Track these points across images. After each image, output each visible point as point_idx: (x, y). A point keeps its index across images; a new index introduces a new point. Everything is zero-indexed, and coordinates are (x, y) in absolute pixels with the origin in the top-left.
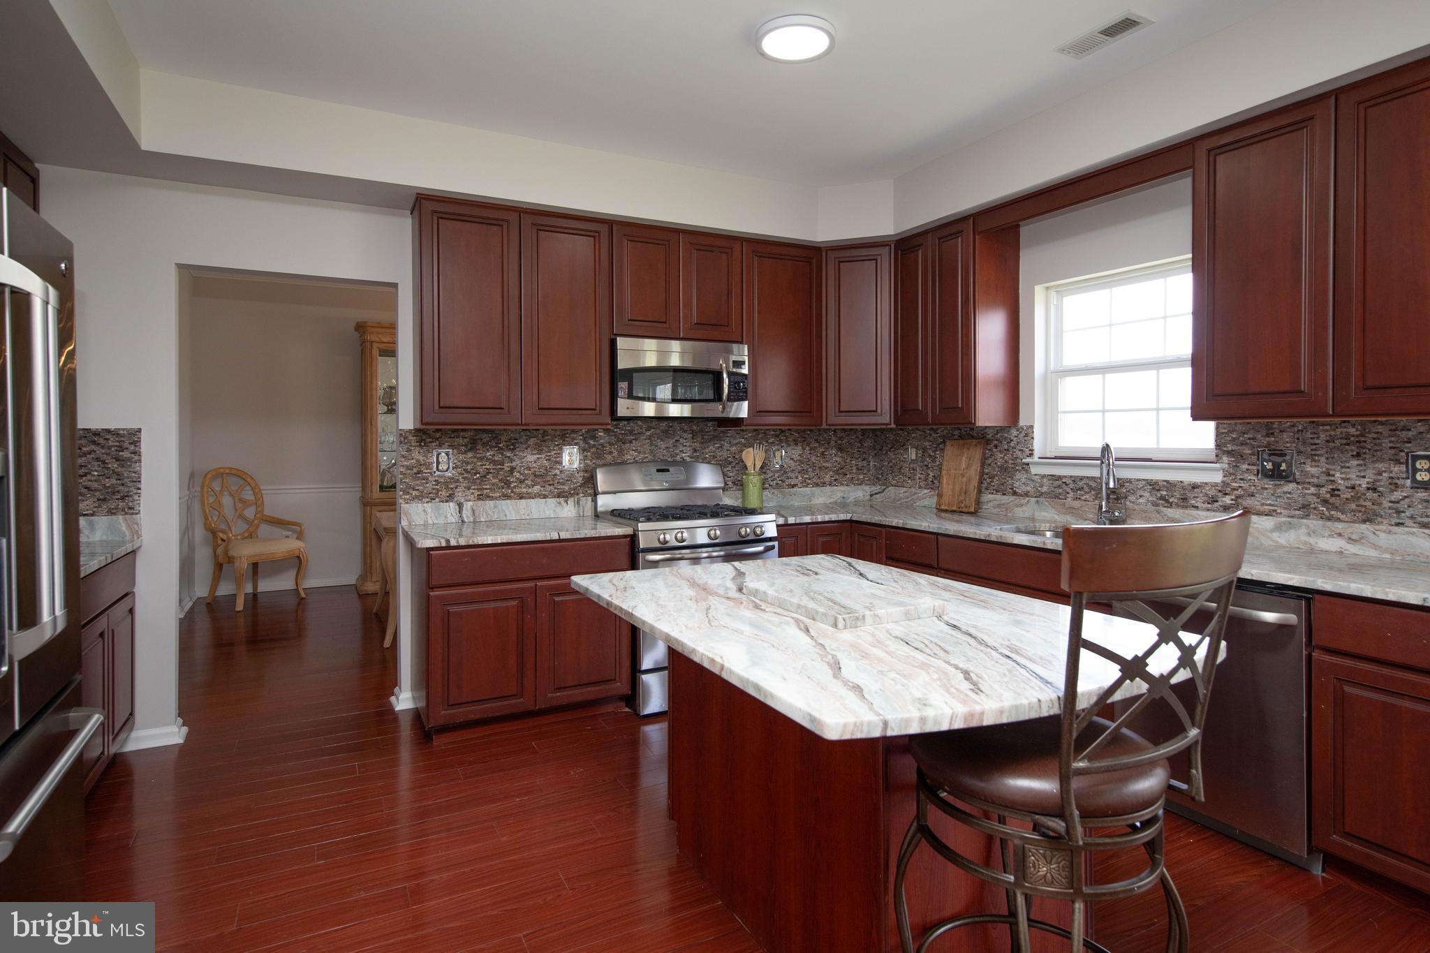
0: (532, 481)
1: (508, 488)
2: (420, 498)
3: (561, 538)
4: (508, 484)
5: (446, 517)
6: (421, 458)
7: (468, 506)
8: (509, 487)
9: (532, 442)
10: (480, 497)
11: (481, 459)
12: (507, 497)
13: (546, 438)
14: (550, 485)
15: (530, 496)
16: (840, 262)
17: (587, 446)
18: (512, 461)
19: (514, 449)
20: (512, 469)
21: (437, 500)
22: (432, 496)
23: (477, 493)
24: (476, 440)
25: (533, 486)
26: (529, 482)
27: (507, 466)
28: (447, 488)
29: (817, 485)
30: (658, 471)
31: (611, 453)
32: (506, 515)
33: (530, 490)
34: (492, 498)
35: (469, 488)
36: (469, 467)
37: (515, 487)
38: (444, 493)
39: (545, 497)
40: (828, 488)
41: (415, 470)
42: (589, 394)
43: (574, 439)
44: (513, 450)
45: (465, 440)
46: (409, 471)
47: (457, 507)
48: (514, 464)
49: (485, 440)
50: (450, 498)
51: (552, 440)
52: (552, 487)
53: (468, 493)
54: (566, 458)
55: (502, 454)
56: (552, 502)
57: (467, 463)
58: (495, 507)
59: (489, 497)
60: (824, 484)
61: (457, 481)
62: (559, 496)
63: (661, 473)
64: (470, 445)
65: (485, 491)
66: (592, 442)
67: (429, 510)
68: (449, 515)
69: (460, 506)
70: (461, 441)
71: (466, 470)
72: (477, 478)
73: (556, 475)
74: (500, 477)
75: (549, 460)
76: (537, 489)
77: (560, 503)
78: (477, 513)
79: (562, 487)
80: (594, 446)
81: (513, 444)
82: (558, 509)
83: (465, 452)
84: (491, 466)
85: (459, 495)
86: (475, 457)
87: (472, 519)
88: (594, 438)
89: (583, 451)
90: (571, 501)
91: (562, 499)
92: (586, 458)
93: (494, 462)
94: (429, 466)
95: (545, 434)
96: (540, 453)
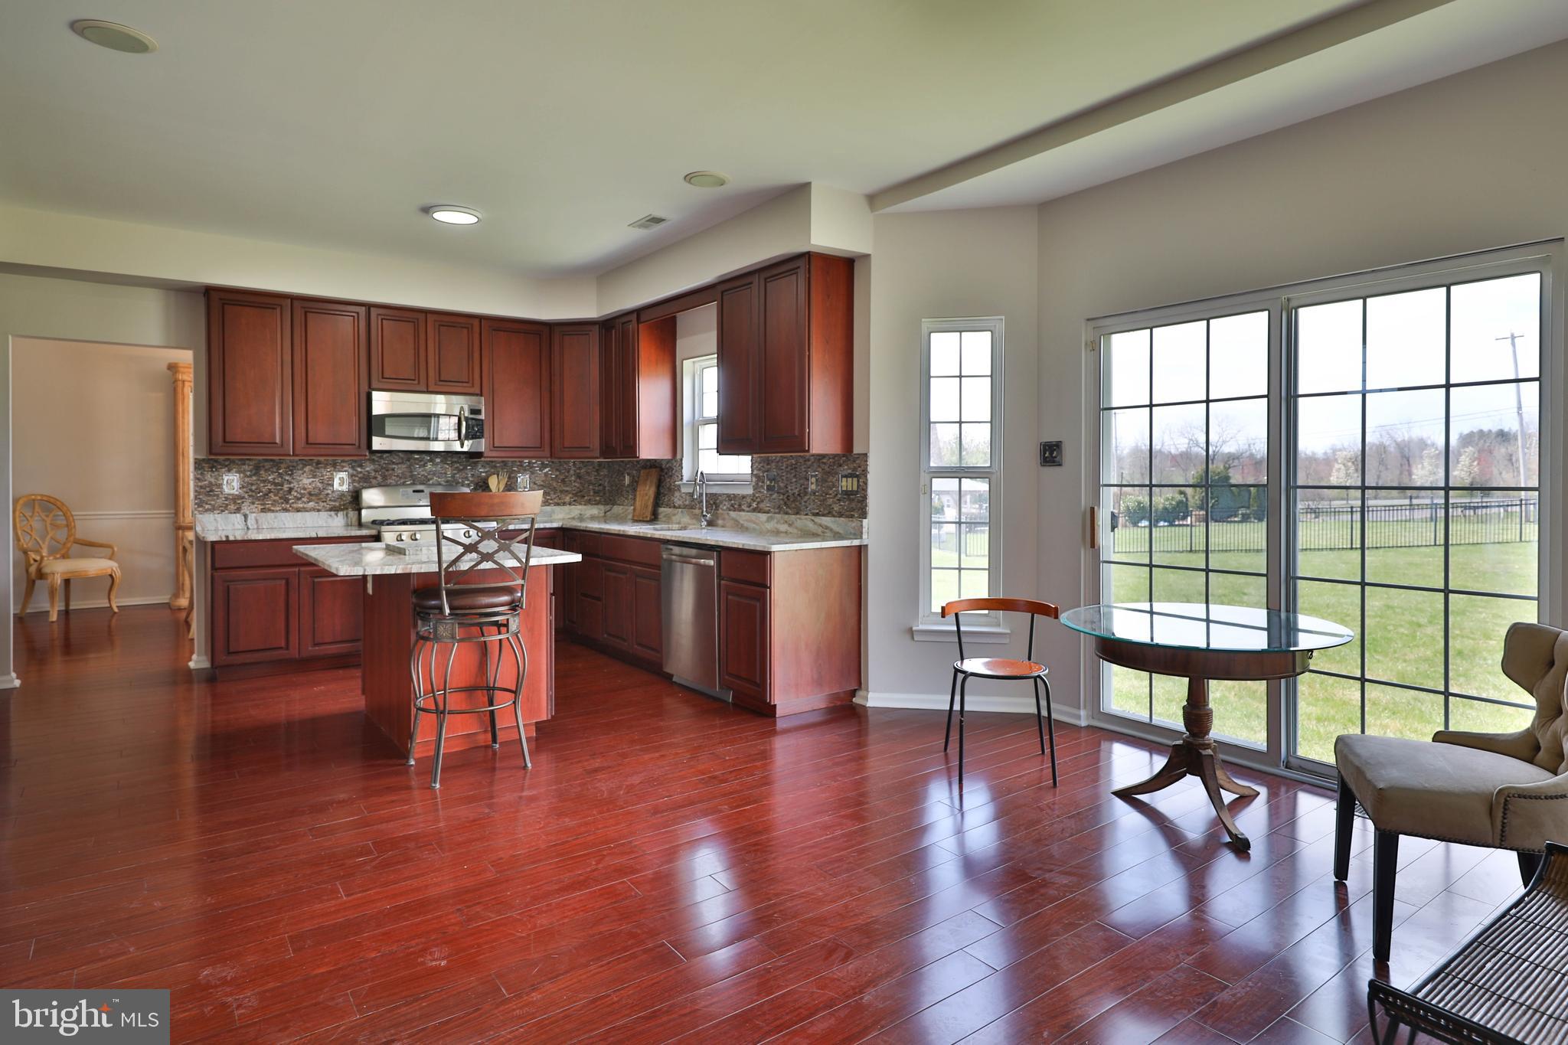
0: (308, 498)
1: (286, 501)
2: (213, 509)
3: (319, 536)
4: (287, 501)
5: (234, 525)
6: (213, 480)
7: (251, 518)
8: (287, 503)
9: (307, 469)
10: (263, 510)
11: (264, 481)
12: (286, 510)
13: (320, 466)
14: (323, 502)
15: (305, 510)
16: (563, 335)
17: (355, 473)
18: (290, 483)
19: (292, 474)
20: (291, 490)
21: (226, 512)
22: (223, 509)
23: (260, 507)
24: (260, 467)
25: (308, 502)
26: (305, 499)
27: (286, 487)
28: (235, 503)
29: (558, 504)
30: (414, 491)
31: (375, 478)
32: (284, 524)
33: (305, 506)
34: (273, 511)
35: (253, 503)
36: (254, 488)
37: (293, 503)
38: (232, 507)
39: (319, 511)
40: (567, 507)
41: (208, 489)
42: (350, 431)
43: (343, 467)
44: (290, 475)
45: (251, 467)
46: (202, 490)
47: (243, 517)
48: (292, 485)
49: (267, 467)
50: (238, 510)
51: (325, 468)
52: (325, 504)
53: (252, 506)
54: (337, 482)
55: (282, 478)
56: (324, 514)
57: (252, 484)
58: (276, 517)
59: (270, 510)
60: (564, 504)
61: (243, 498)
62: (331, 510)
63: (416, 494)
64: (254, 472)
65: (267, 506)
66: (359, 469)
67: (219, 519)
68: (236, 523)
69: (246, 516)
70: (246, 467)
71: (251, 490)
72: (260, 496)
73: (328, 494)
74: (280, 495)
75: (322, 483)
76: (311, 504)
77: (331, 516)
78: (260, 523)
79: (333, 503)
80: (361, 472)
81: (291, 470)
82: (330, 520)
83: (250, 476)
84: (273, 487)
85: (245, 509)
86: (258, 480)
87: (255, 527)
88: (361, 466)
89: (351, 476)
90: (340, 514)
91: (333, 513)
92: (354, 481)
93: (276, 484)
94: (220, 486)
95: (318, 463)
96: (314, 477)
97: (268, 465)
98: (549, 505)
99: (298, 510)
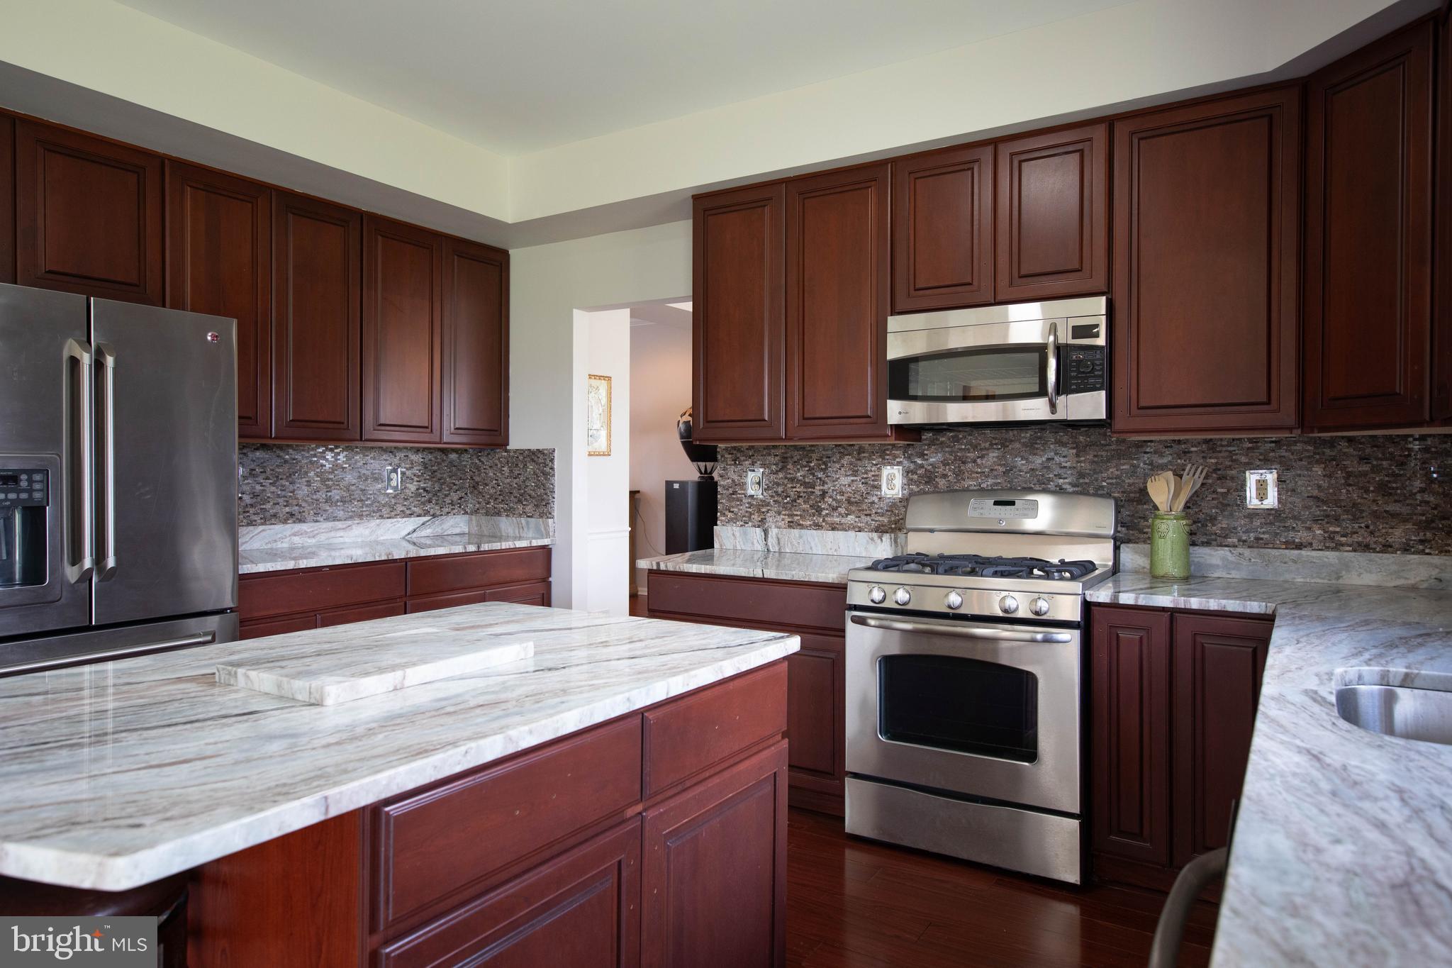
0: (846, 509)
2: (734, 520)
4: (819, 510)
5: (753, 544)
6: (736, 478)
7: (773, 532)
8: (820, 514)
9: (846, 461)
10: (791, 525)
11: (792, 480)
12: (818, 526)
13: (863, 455)
14: (866, 515)
15: (841, 527)
17: (912, 466)
18: (824, 483)
19: (826, 468)
20: (824, 493)
21: (750, 524)
22: (745, 520)
23: (787, 519)
24: (787, 458)
25: (847, 515)
26: (842, 510)
27: (818, 489)
28: (759, 511)
30: (996, 503)
31: (945, 476)
32: (811, 548)
33: (843, 521)
34: (802, 527)
35: (779, 513)
36: (780, 489)
37: (827, 514)
38: (756, 517)
39: (858, 530)
41: (731, 491)
42: (865, 394)
43: (895, 457)
44: (824, 470)
45: (777, 458)
46: (724, 492)
47: (763, 533)
48: (826, 487)
49: (795, 459)
50: (760, 524)
51: (870, 459)
52: (868, 518)
53: (779, 518)
54: (899, 481)
55: (814, 475)
56: (863, 537)
57: (778, 484)
58: (801, 537)
59: (798, 525)
61: (768, 504)
62: (877, 530)
63: (1000, 507)
64: (781, 464)
65: (796, 518)
66: (919, 461)
67: (737, 534)
68: (755, 541)
69: (766, 532)
70: (771, 459)
71: (776, 492)
72: (787, 503)
73: (873, 503)
74: (811, 502)
75: (866, 483)
76: (850, 519)
77: (872, 539)
78: (782, 543)
79: (881, 519)
80: (922, 466)
81: (825, 463)
82: (871, 547)
83: (776, 473)
84: (801, 489)
85: (769, 521)
86: (786, 478)
87: (777, 549)
88: (922, 455)
89: (907, 472)
90: (886, 537)
91: (875, 535)
92: (910, 482)
93: (805, 484)
94: (743, 485)
95: (861, 450)
96: (855, 473)
97: (797, 456)
98: (1338, 547)
99: (833, 528)
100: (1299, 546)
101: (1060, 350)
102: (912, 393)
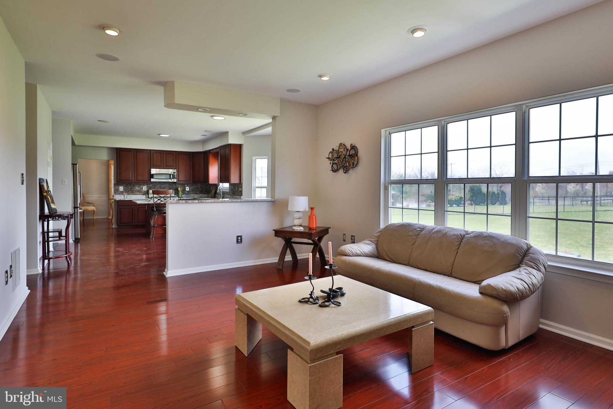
1: (132, 192)
2: (117, 194)
5: (122, 197)
6: (117, 188)
7: (126, 196)
9: (137, 185)
10: (128, 194)
11: (128, 188)
12: (133, 194)
14: (140, 193)
15: (137, 194)
18: (133, 188)
20: (134, 190)
22: (120, 194)
24: (127, 185)
27: (133, 189)
28: (122, 192)
29: (196, 194)
31: (152, 187)
32: (132, 197)
35: (126, 193)
36: (126, 189)
38: (121, 194)
39: (140, 195)
40: (198, 195)
41: (116, 190)
42: (146, 177)
43: (145, 185)
50: (123, 194)
54: (144, 188)
56: (141, 195)
59: (129, 194)
60: (197, 194)
61: (124, 192)
62: (142, 194)
67: (119, 196)
69: (124, 196)
70: (124, 185)
72: (127, 191)
73: (142, 191)
75: (141, 188)
76: (138, 193)
81: (134, 186)
82: (142, 197)
83: (125, 187)
85: (124, 194)
87: (126, 198)
88: (149, 185)
89: (147, 187)
90: (144, 195)
91: (143, 195)
92: (147, 188)
93: (131, 189)
94: (119, 189)
95: (140, 184)
96: (139, 187)
97: (129, 185)
98: (194, 194)
99: (135, 194)
100: (191, 194)
101: (172, 174)
102: (154, 178)
